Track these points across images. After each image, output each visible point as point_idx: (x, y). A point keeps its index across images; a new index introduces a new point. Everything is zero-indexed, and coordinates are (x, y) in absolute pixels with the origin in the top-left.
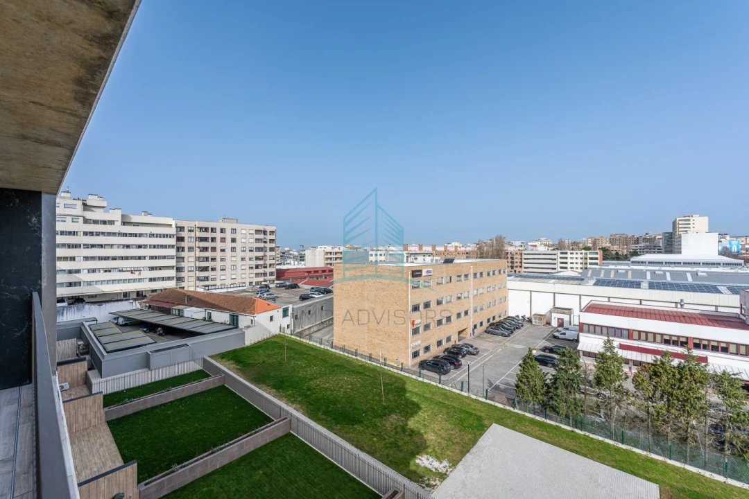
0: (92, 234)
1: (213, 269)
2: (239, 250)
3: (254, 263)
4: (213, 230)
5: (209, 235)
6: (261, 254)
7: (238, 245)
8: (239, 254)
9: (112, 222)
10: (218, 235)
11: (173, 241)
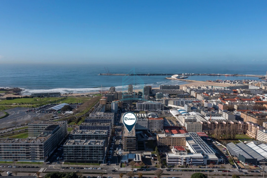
0: (139, 120)
1: (152, 127)
2: (156, 124)
3: (159, 126)
4: (153, 121)
5: (152, 122)
6: (160, 125)
7: (156, 123)
8: (157, 125)
9: (141, 120)
10: (153, 122)
11: (147, 123)
